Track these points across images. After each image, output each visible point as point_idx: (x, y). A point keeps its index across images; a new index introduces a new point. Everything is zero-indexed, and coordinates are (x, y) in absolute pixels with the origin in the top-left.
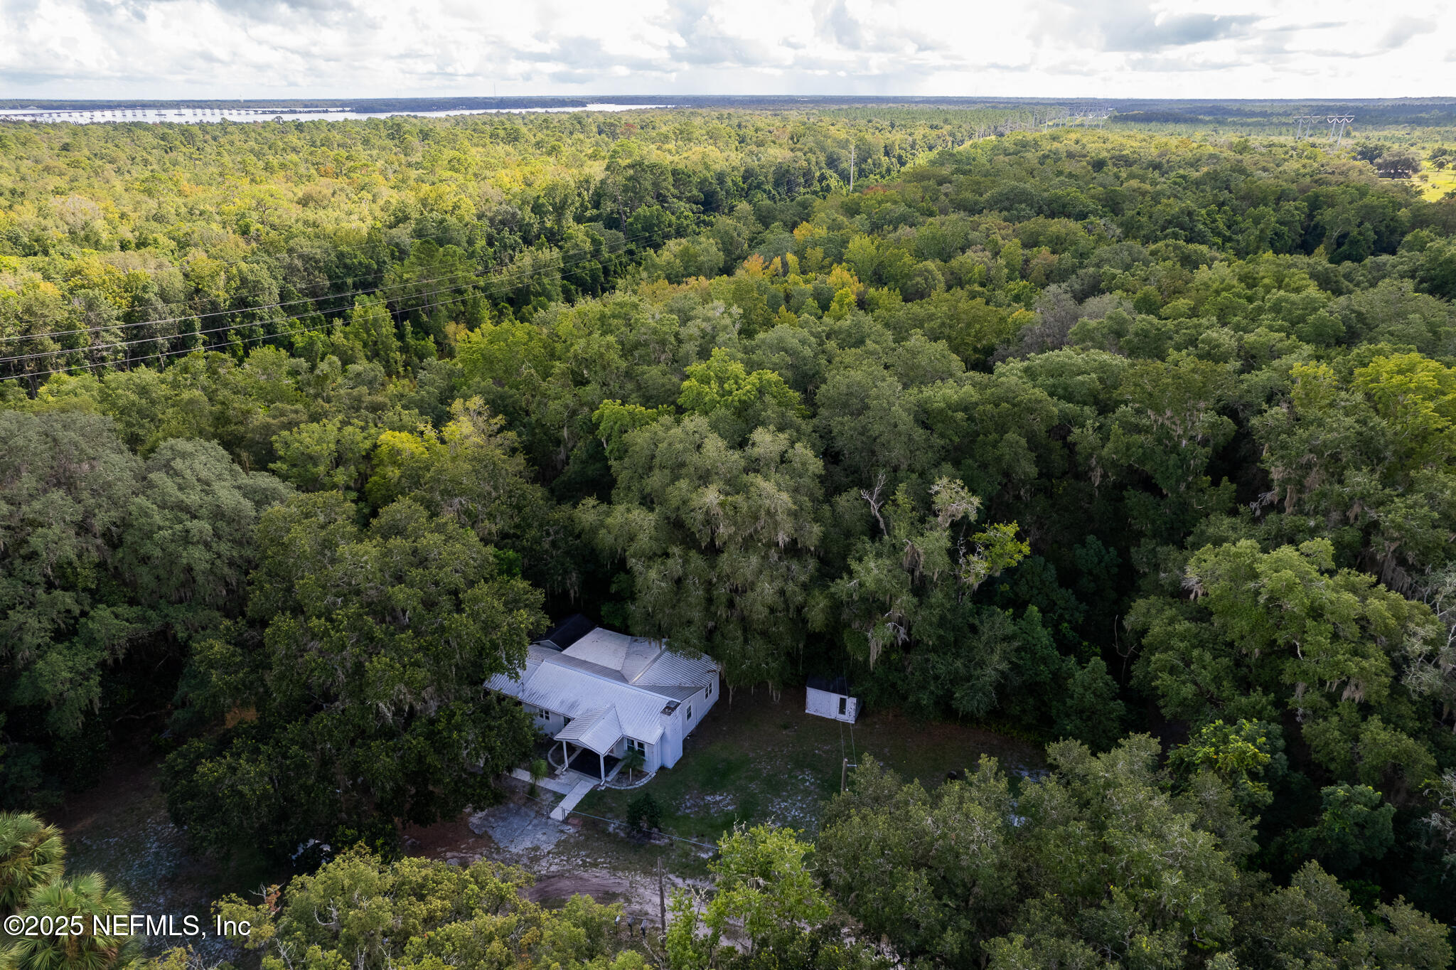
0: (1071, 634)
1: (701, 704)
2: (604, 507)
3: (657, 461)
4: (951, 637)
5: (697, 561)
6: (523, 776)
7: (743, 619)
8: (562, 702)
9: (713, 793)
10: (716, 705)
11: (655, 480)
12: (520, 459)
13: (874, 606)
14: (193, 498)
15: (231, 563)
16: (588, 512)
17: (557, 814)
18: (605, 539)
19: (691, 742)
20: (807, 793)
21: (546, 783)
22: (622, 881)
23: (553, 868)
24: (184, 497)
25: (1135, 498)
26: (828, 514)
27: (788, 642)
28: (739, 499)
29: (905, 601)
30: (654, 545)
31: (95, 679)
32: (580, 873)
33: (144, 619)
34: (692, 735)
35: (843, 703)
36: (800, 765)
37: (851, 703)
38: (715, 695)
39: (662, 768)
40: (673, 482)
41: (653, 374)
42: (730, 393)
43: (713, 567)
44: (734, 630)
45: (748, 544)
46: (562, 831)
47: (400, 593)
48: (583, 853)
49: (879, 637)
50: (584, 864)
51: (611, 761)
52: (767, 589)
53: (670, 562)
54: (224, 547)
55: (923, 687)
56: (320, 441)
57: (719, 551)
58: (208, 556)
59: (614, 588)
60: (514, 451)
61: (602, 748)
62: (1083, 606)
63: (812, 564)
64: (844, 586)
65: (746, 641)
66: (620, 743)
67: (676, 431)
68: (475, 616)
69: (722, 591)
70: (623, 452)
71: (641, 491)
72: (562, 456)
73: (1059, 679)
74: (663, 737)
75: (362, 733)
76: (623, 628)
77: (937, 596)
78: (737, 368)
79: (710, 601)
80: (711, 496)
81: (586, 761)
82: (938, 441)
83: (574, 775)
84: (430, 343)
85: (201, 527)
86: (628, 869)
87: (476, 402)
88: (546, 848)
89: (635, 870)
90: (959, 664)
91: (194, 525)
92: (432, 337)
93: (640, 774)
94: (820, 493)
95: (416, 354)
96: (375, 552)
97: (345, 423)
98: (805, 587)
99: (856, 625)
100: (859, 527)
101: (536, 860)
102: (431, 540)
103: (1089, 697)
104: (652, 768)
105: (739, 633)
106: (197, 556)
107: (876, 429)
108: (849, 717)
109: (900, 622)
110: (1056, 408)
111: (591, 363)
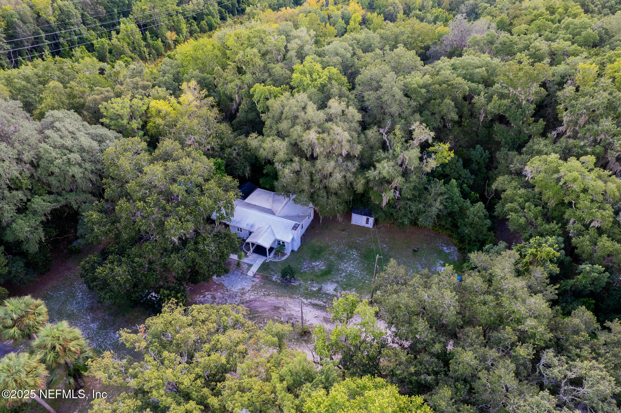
0: (467, 189)
1: (306, 222)
2: (260, 137)
3: (284, 115)
4: (417, 193)
5: (307, 164)
6: (234, 257)
7: (326, 187)
8: (247, 225)
9: (315, 261)
10: (313, 221)
11: (284, 125)
12: (216, 110)
13: (385, 182)
14: (68, 142)
15: (92, 172)
16: (253, 140)
17: (250, 273)
18: (263, 154)
19: (304, 238)
20: (355, 260)
21: (245, 260)
22: (281, 301)
23: (252, 297)
24: (64, 142)
26: (364, 139)
27: (346, 197)
28: (325, 135)
29: (398, 181)
30: (286, 157)
31: (41, 230)
32: (263, 298)
33: (56, 201)
34: (303, 235)
35: (368, 219)
36: (351, 247)
37: (371, 220)
38: (312, 217)
39: (292, 251)
40: (293, 126)
41: (278, 69)
42: (316, 80)
43: (314, 166)
44: (323, 193)
45: (329, 156)
46: (253, 281)
47: (175, 188)
48: (263, 290)
49: (387, 196)
50: (264, 295)
51: (271, 249)
52: (338, 176)
53: (294, 164)
54: (88, 165)
55: (405, 216)
56: (123, 107)
57: (316, 158)
58: (81, 170)
59: (265, 171)
60: (213, 106)
61: (267, 245)
62: (473, 177)
63: (357, 163)
64: (371, 174)
65: (328, 198)
66: (275, 242)
67: (292, 101)
68: (210, 197)
69: (317, 177)
70: (267, 109)
71: (277, 129)
72: (235, 107)
74: (293, 239)
75: (166, 250)
76: (272, 189)
77: (413, 178)
78: (318, 66)
79: (312, 180)
80: (312, 135)
81: (260, 250)
82: (413, 103)
83: (255, 255)
84: (159, 42)
85: (75, 157)
86: (283, 296)
87: (193, 83)
88: (247, 288)
89: (286, 297)
90: (421, 206)
91: (72, 156)
92: (160, 39)
93: (283, 254)
94: (360, 129)
95: (154, 49)
96: (161, 169)
97: (133, 97)
98: (354, 173)
99: (375, 189)
100: (378, 144)
101: (243, 294)
102: (186, 162)
103: (476, 219)
104: (288, 251)
105: (325, 194)
106: (75, 170)
107: (386, 98)
108: (370, 225)
109: (396, 188)
110: (466, 86)
111: (247, 63)
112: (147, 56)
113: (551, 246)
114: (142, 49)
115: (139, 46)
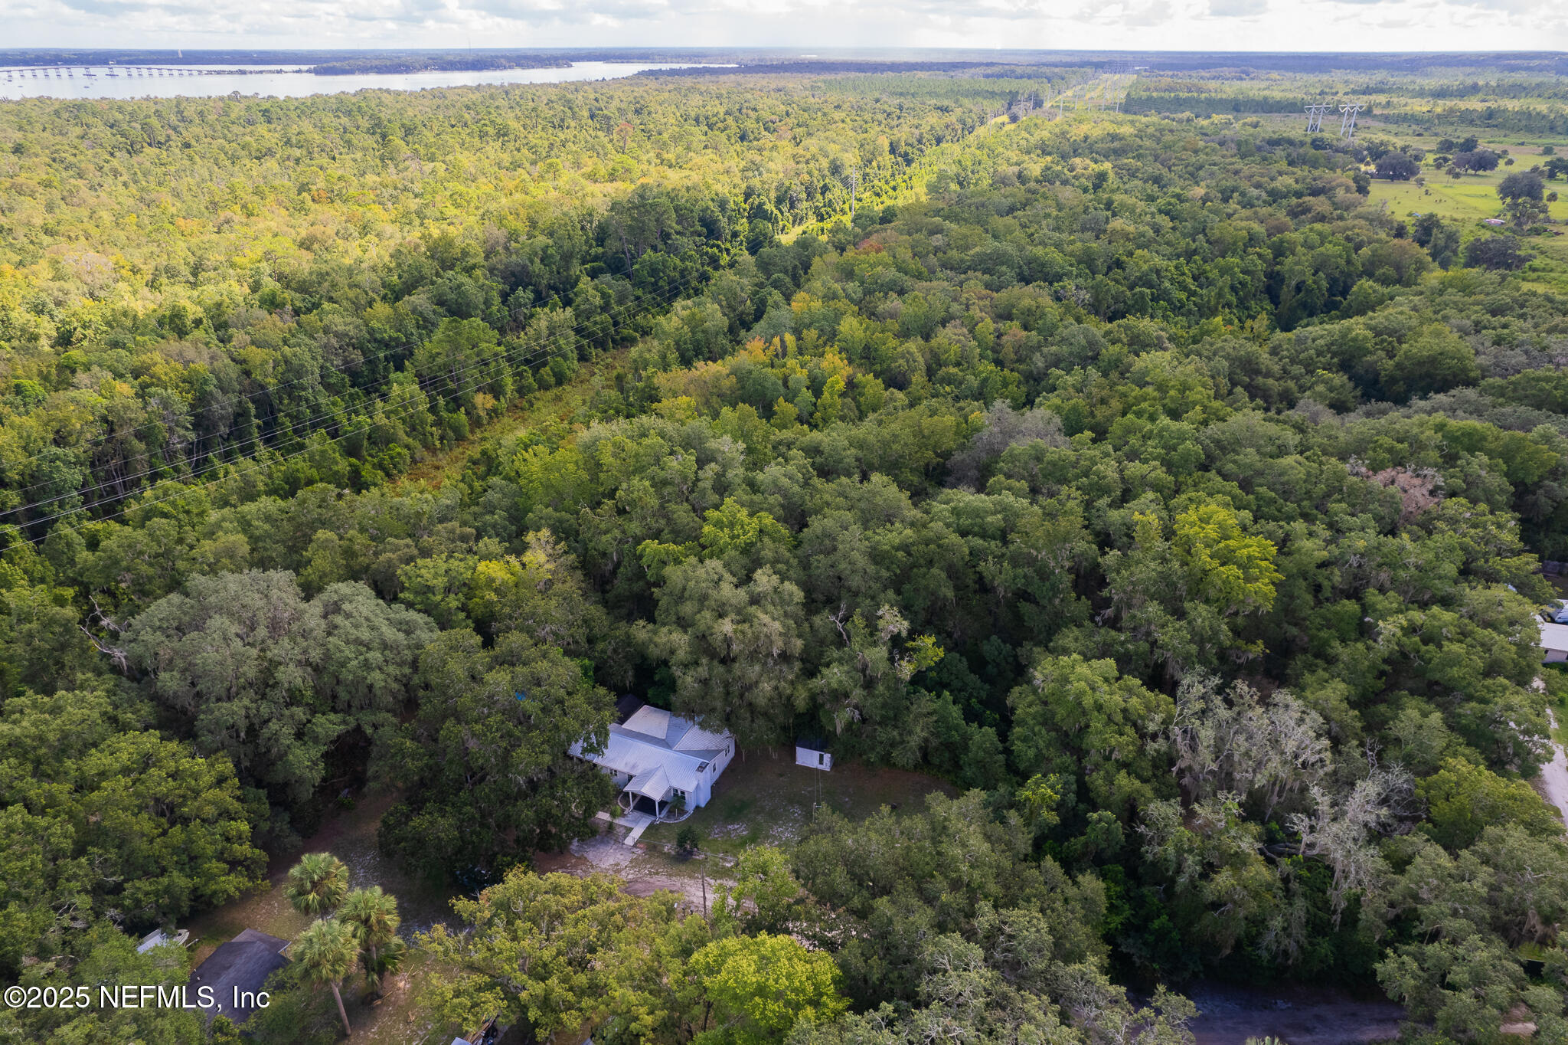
0: (977, 706)
1: (722, 761)
2: (650, 626)
3: (687, 594)
4: (891, 714)
5: (720, 669)
6: (603, 816)
7: (750, 704)
8: (626, 765)
9: (733, 824)
10: (733, 760)
11: (688, 608)
12: (579, 574)
13: (839, 696)
14: (365, 635)
15: (396, 680)
16: (640, 631)
17: (629, 841)
18: (654, 652)
19: (716, 788)
20: (796, 821)
21: (620, 821)
22: (677, 882)
23: (630, 876)
24: (359, 634)
25: (1025, 607)
26: (808, 629)
27: (781, 719)
28: (746, 626)
29: (858, 694)
30: (689, 657)
31: (322, 765)
32: (648, 878)
33: (344, 722)
34: (717, 783)
35: (821, 757)
36: (791, 802)
37: (827, 757)
38: (732, 753)
39: (697, 807)
40: (699, 612)
41: (681, 513)
42: (738, 536)
43: (729, 671)
44: (744, 713)
45: (753, 656)
46: (633, 853)
47: (529, 705)
48: (649, 866)
49: (841, 719)
50: (650, 873)
51: (663, 804)
52: (766, 686)
53: (700, 669)
54: (392, 669)
55: (873, 749)
57: (734, 660)
58: (382, 677)
59: (657, 678)
60: (574, 568)
61: (657, 797)
62: (987, 686)
63: (797, 666)
64: (817, 683)
65: (753, 721)
66: (668, 791)
67: (701, 572)
68: (576, 718)
69: (735, 689)
70: (660, 582)
71: (676, 614)
72: (610, 567)
73: (966, 738)
74: (698, 788)
75: (508, 796)
76: (665, 706)
77: (881, 688)
78: (743, 514)
79: (728, 693)
80: (727, 626)
81: (645, 805)
82: (885, 574)
83: (637, 814)
84: (461, 416)
85: (375, 656)
86: (679, 875)
87: (545, 533)
88: (624, 864)
89: (683, 876)
90: (895, 733)
91: (370, 655)
92: (463, 409)
93: (682, 812)
94: (802, 613)
95: (451, 427)
96: (509, 677)
98: (792, 683)
99: (828, 706)
100: (831, 637)
101: (617, 871)
102: (542, 666)
103: (981, 754)
104: (690, 808)
105: (748, 715)
106: (376, 677)
107: (843, 566)
108: (826, 766)
109: (856, 707)
110: (966, 546)
111: (633, 503)
112: (437, 443)
113: (1052, 787)
114: (428, 428)
115: (423, 422)
